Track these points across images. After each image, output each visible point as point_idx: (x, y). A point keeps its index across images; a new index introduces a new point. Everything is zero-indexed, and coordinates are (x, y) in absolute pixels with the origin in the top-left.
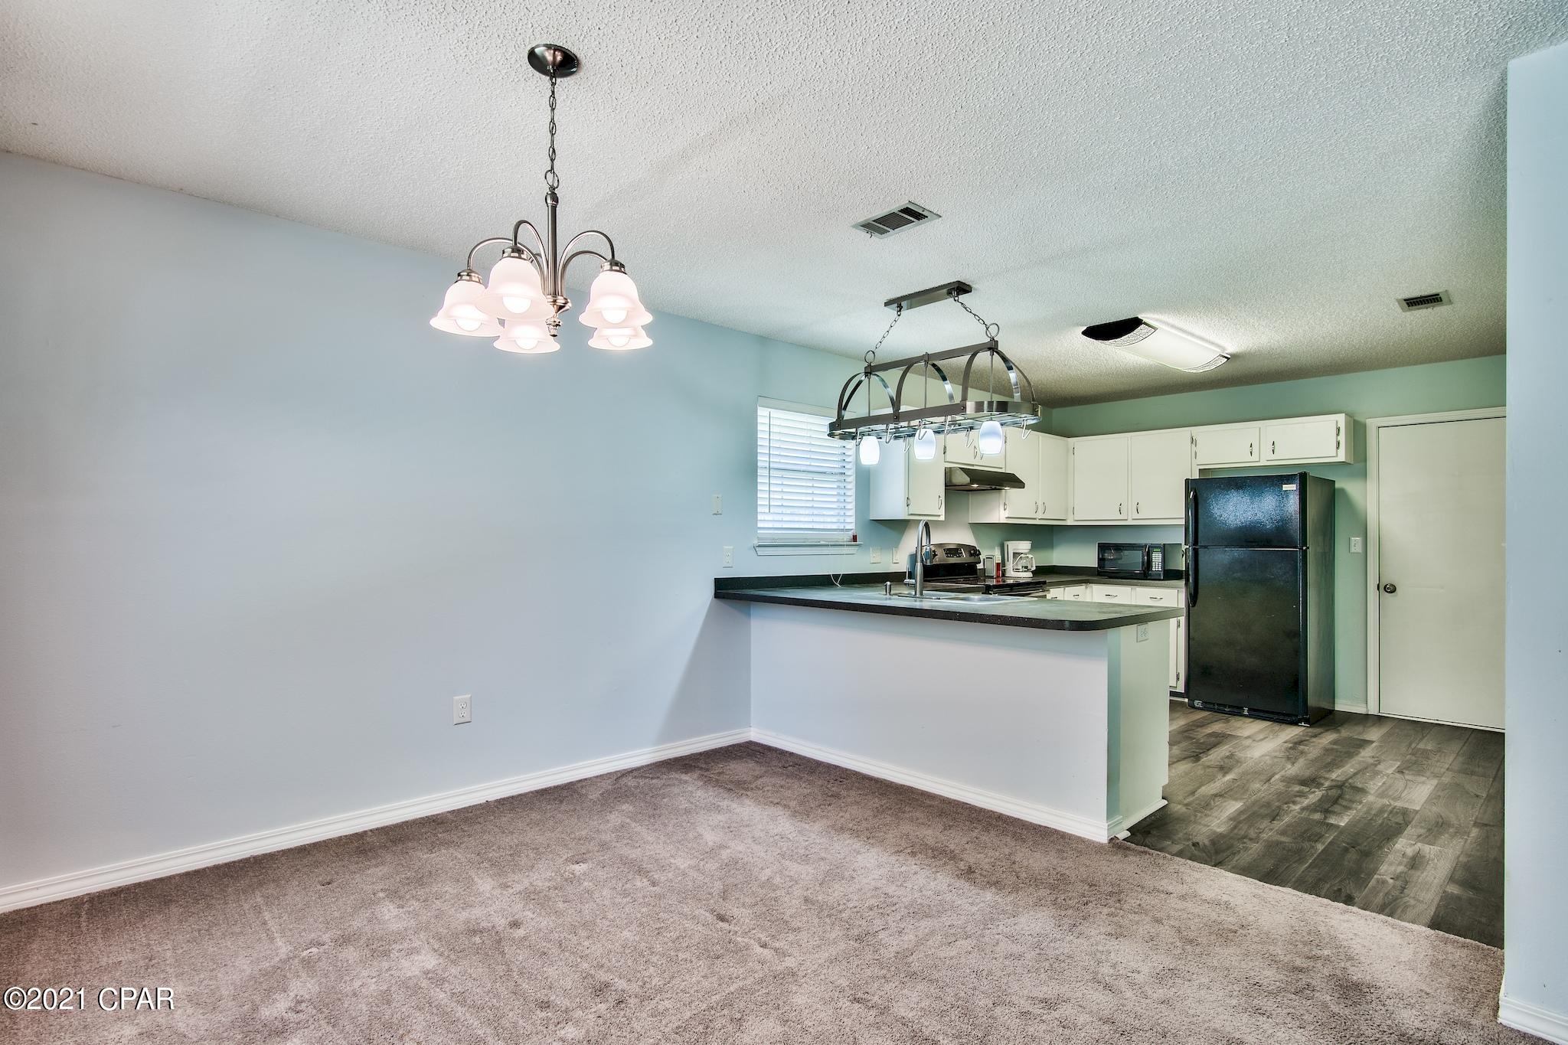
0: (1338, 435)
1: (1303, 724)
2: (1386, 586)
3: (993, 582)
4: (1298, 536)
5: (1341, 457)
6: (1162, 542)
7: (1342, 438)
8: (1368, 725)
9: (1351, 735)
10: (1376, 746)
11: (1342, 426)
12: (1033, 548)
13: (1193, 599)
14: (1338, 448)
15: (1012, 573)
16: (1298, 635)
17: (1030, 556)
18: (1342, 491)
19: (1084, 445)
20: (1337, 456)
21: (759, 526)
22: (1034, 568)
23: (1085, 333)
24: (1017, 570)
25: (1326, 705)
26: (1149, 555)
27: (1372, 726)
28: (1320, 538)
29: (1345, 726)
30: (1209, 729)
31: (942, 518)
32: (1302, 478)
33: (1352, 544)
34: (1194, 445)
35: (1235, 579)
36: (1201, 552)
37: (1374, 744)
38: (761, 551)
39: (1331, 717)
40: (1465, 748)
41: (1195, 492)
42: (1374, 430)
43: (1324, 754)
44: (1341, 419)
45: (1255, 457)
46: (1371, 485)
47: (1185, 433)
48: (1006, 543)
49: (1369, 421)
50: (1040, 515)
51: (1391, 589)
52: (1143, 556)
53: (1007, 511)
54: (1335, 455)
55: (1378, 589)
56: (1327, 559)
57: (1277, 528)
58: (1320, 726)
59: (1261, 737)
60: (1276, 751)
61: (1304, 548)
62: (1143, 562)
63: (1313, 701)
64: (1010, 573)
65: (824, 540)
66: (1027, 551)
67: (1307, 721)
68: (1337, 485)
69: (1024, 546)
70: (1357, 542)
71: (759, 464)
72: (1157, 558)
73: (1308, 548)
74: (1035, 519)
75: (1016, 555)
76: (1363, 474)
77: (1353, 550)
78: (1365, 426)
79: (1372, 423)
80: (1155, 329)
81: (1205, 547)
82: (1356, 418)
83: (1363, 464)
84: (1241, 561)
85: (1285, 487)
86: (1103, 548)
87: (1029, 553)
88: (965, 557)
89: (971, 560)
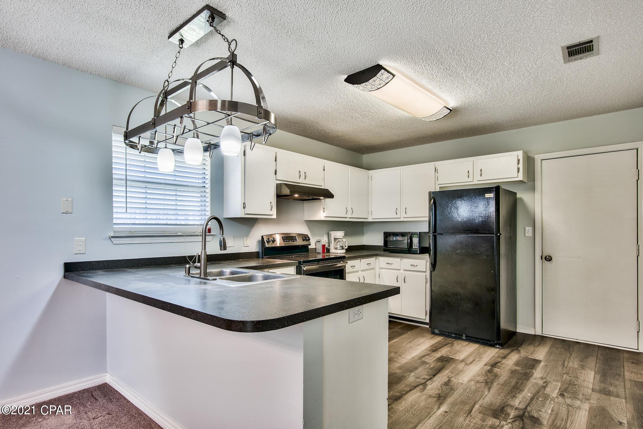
0: (518, 164)
1: (498, 346)
2: (546, 256)
3: (320, 257)
4: (495, 227)
5: (521, 178)
6: (418, 231)
7: (521, 166)
8: (536, 345)
9: (527, 355)
10: (543, 366)
11: (521, 158)
12: (346, 235)
13: (434, 266)
14: (518, 172)
15: (333, 250)
16: (495, 289)
17: (344, 240)
18: (521, 199)
19: (376, 174)
20: (518, 177)
21: (114, 222)
22: (347, 247)
23: (346, 80)
24: (336, 248)
25: (511, 329)
26: (411, 239)
27: (539, 345)
28: (508, 228)
29: (523, 346)
30: (440, 353)
31: (274, 216)
32: (497, 190)
33: (527, 231)
34: (436, 173)
35: (457, 254)
36: (438, 237)
37: (542, 364)
38: (116, 241)
39: (514, 338)
40: (598, 365)
41: (434, 200)
42: (539, 161)
43: (510, 377)
44: (520, 154)
45: (471, 179)
46: (537, 195)
47: (431, 165)
48: (330, 232)
49: (536, 156)
50: (349, 215)
51: (549, 259)
52: (408, 240)
53: (325, 212)
54: (517, 176)
55: (542, 259)
56: (512, 240)
57: (482, 222)
58: (508, 347)
59: (471, 360)
60: (478, 376)
61: (498, 234)
62: (408, 243)
63: (504, 325)
64: (332, 250)
65: (180, 232)
66: (342, 237)
67: (500, 345)
68: (518, 196)
69: (340, 234)
70: (529, 229)
71: (114, 176)
72: (416, 240)
73: (501, 234)
74: (346, 218)
75: (335, 239)
76: (533, 189)
77: (527, 235)
78: (534, 159)
79: (538, 158)
80: (394, 76)
81: (442, 234)
82: (528, 155)
83: (532, 183)
84: (461, 243)
85: (487, 195)
86: (387, 235)
87: (343, 238)
88: (299, 242)
89: (305, 243)
